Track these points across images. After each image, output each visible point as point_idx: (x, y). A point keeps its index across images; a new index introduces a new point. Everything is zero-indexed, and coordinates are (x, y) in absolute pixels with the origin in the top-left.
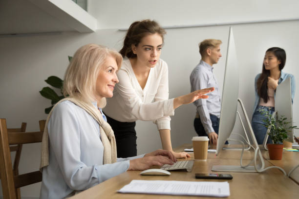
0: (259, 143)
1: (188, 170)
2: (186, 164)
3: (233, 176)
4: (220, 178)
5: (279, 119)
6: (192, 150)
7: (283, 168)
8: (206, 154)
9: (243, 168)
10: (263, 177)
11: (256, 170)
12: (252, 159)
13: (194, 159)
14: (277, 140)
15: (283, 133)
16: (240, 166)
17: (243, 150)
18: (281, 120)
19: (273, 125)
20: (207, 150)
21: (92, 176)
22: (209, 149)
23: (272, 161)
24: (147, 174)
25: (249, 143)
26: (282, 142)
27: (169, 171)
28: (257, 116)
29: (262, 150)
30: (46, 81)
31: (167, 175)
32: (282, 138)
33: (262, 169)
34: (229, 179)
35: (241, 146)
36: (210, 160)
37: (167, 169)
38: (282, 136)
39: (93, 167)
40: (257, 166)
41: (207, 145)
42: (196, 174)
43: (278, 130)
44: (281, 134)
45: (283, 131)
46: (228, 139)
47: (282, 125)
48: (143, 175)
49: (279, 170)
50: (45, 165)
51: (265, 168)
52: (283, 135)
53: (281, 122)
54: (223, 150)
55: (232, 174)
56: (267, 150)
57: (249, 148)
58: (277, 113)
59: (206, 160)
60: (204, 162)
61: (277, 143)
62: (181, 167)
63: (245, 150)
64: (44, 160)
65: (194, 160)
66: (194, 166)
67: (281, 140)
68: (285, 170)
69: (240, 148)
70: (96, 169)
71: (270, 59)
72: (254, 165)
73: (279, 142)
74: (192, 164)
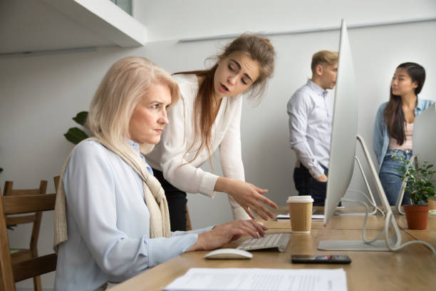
0: (392, 204)
1: (280, 250)
2: (278, 240)
3: (350, 257)
4: (332, 263)
5: (420, 167)
6: (288, 216)
7: (429, 242)
8: (310, 223)
9: (367, 243)
10: (399, 258)
11: (388, 247)
12: (381, 229)
13: (291, 231)
14: (418, 200)
15: (428, 188)
16: (362, 241)
17: (367, 215)
18: (424, 168)
19: (412, 177)
20: (311, 216)
21: (139, 253)
22: (314, 214)
23: (412, 232)
24: (215, 257)
25: (375, 205)
26: (427, 202)
27: (250, 251)
28: (388, 163)
29: (396, 214)
30: (74, 119)
31: (247, 259)
32: (427, 196)
33: (398, 246)
34: (345, 263)
35: (362, 208)
36: (316, 232)
37: (248, 248)
38: (426, 192)
39: (141, 239)
40: (389, 241)
41: (310, 207)
42: (293, 256)
43: (421, 184)
44: (425, 190)
45: (428, 184)
46: (342, 199)
47: (425, 175)
48: (208, 259)
49: (425, 246)
50: (61, 240)
51: (402, 243)
52: (428, 191)
53: (424, 171)
54: (335, 215)
55: (351, 256)
56: (404, 214)
57: (375, 212)
58: (416, 158)
59: (309, 232)
60: (306, 236)
61: (419, 203)
62: (269, 245)
63: (369, 214)
64: (60, 233)
65: (290, 233)
66: (289, 242)
67: (425, 199)
68: (433, 246)
69: (362, 212)
70: (145, 242)
71: (401, 79)
72: (385, 238)
73: (422, 202)
74: (287, 240)
